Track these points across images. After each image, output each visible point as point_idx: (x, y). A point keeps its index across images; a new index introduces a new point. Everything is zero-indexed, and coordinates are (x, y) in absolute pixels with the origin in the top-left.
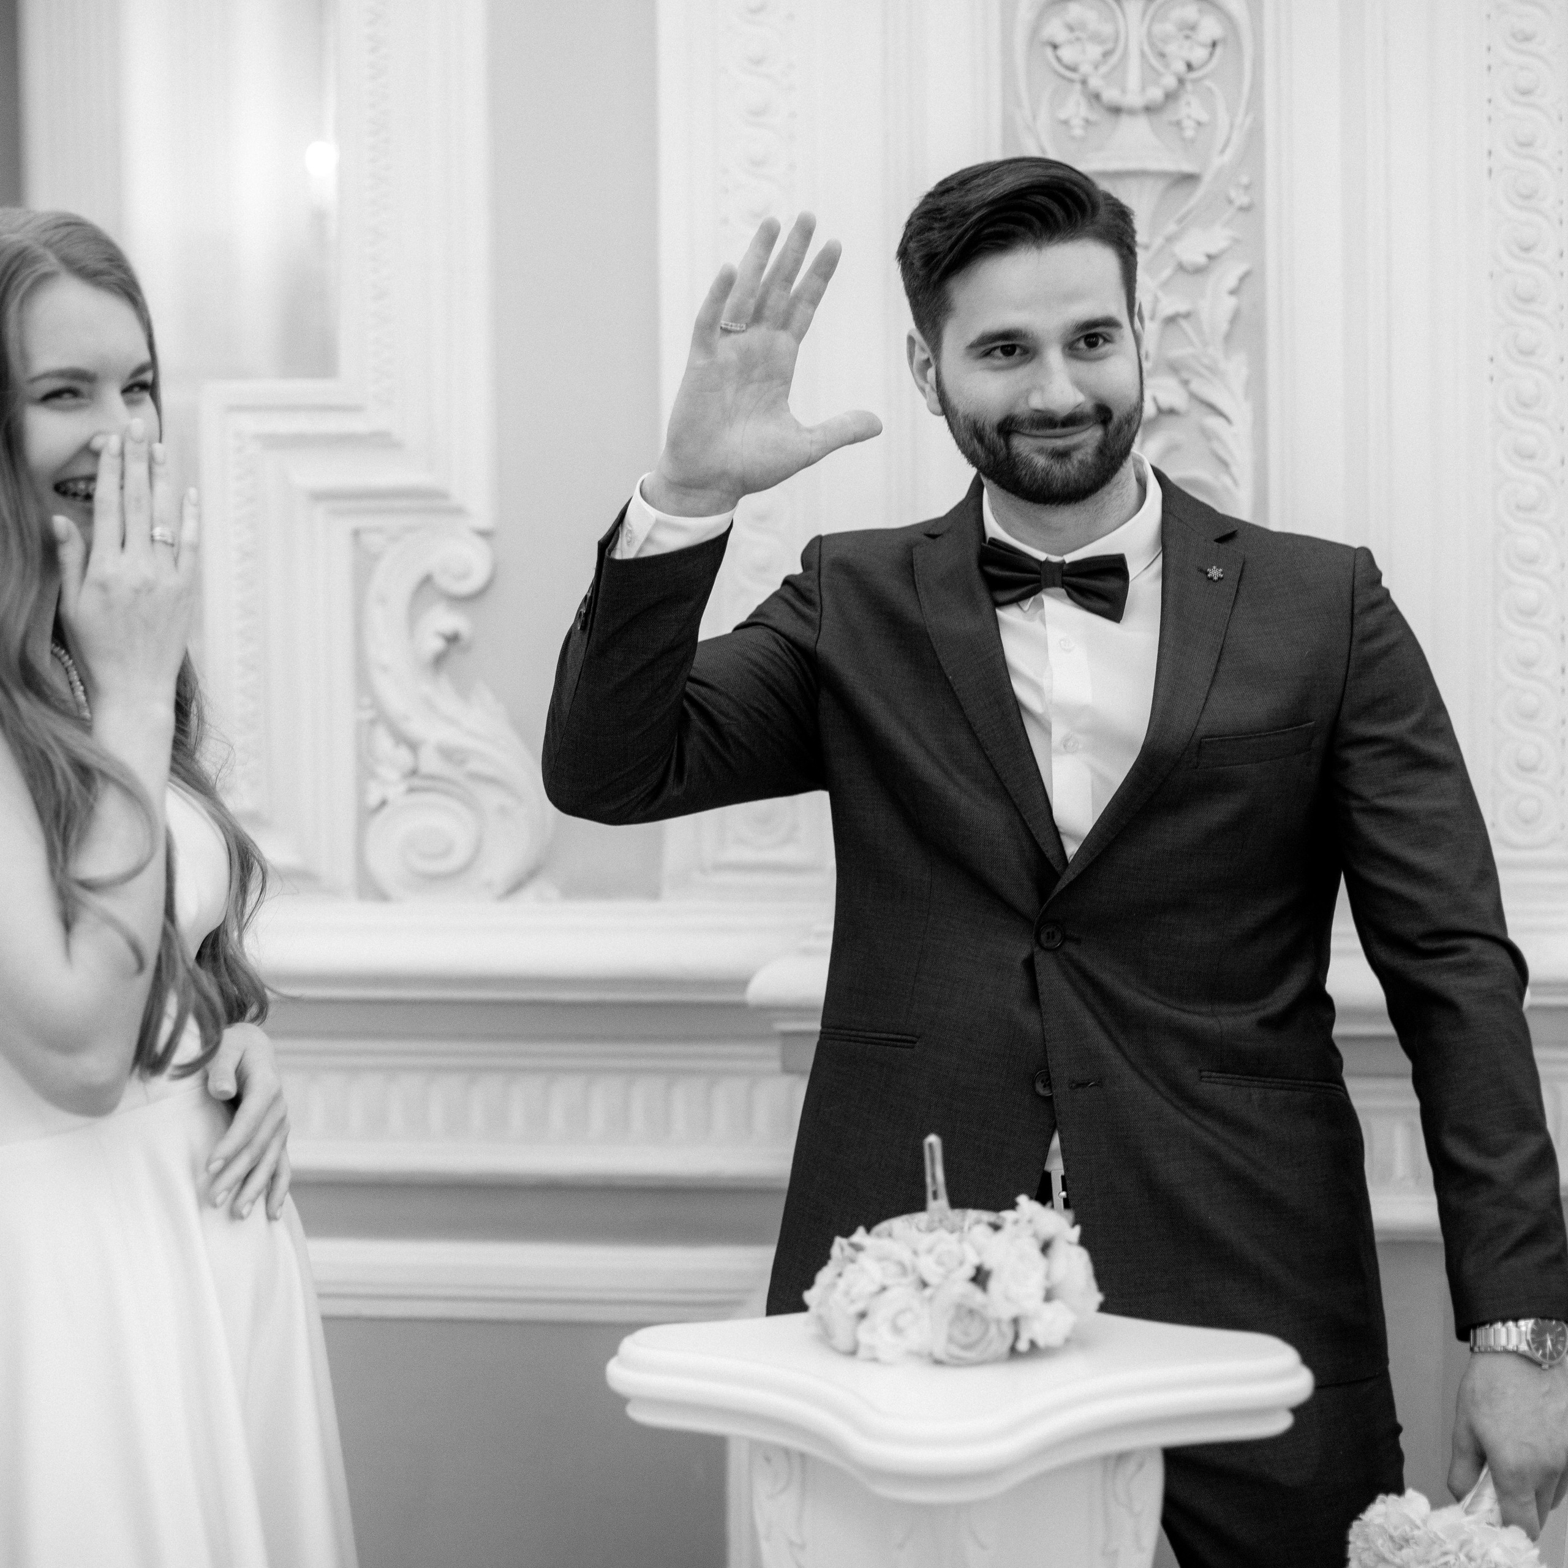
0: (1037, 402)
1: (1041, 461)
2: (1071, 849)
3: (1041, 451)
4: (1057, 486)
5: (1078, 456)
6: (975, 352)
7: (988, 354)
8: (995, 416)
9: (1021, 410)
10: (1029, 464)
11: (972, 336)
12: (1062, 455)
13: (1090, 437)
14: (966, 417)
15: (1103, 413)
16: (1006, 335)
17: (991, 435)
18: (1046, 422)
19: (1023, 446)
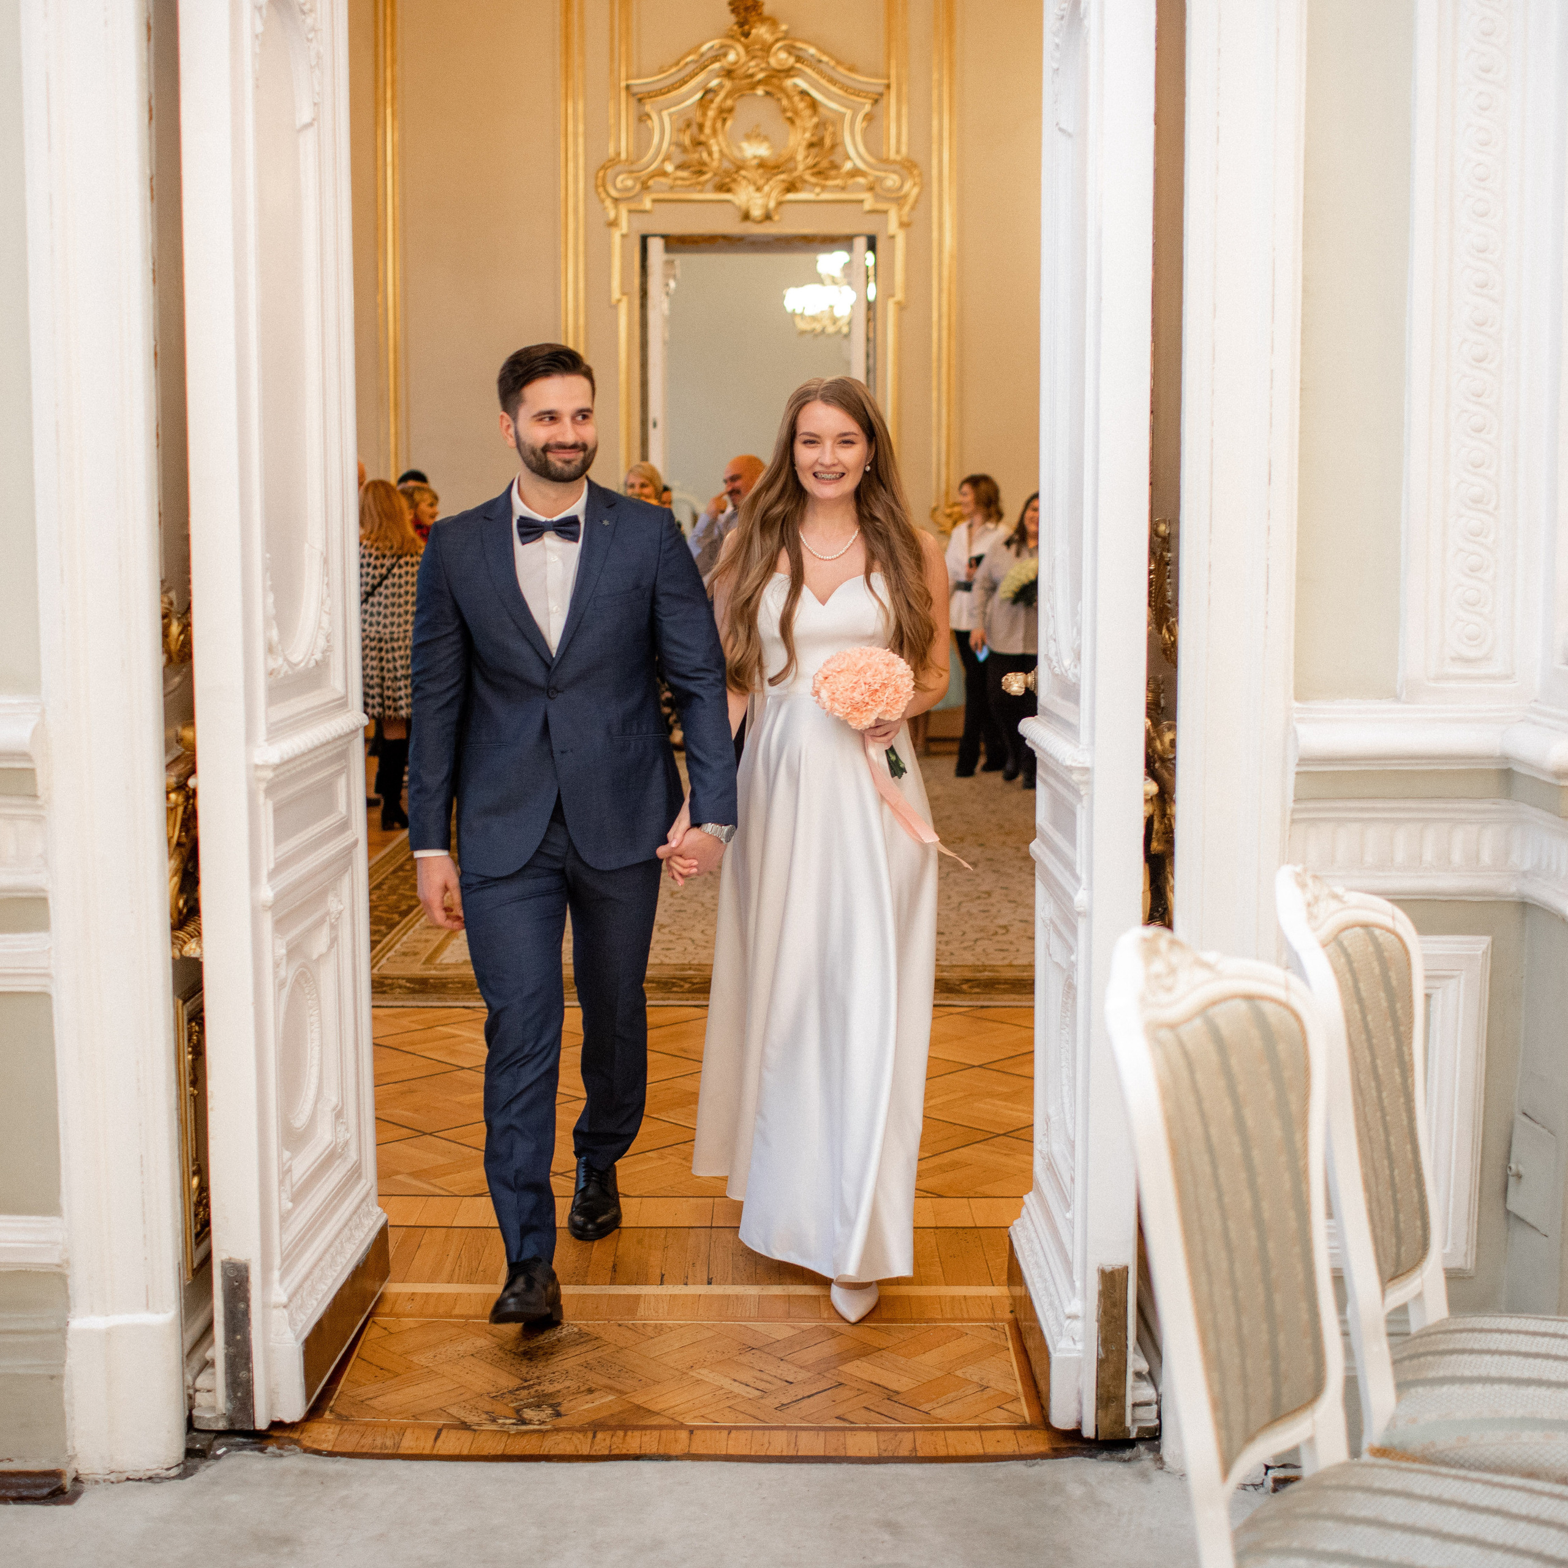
0: (560, 439)
1: (559, 464)
2: (554, 653)
3: (559, 460)
4: (566, 475)
5: (574, 463)
6: (535, 419)
7: (541, 420)
8: (540, 444)
9: (552, 442)
10: (554, 465)
11: (535, 411)
12: (568, 462)
13: (578, 457)
14: (529, 445)
15: (584, 447)
16: (549, 412)
17: (539, 452)
18: (562, 447)
19: (551, 457)
